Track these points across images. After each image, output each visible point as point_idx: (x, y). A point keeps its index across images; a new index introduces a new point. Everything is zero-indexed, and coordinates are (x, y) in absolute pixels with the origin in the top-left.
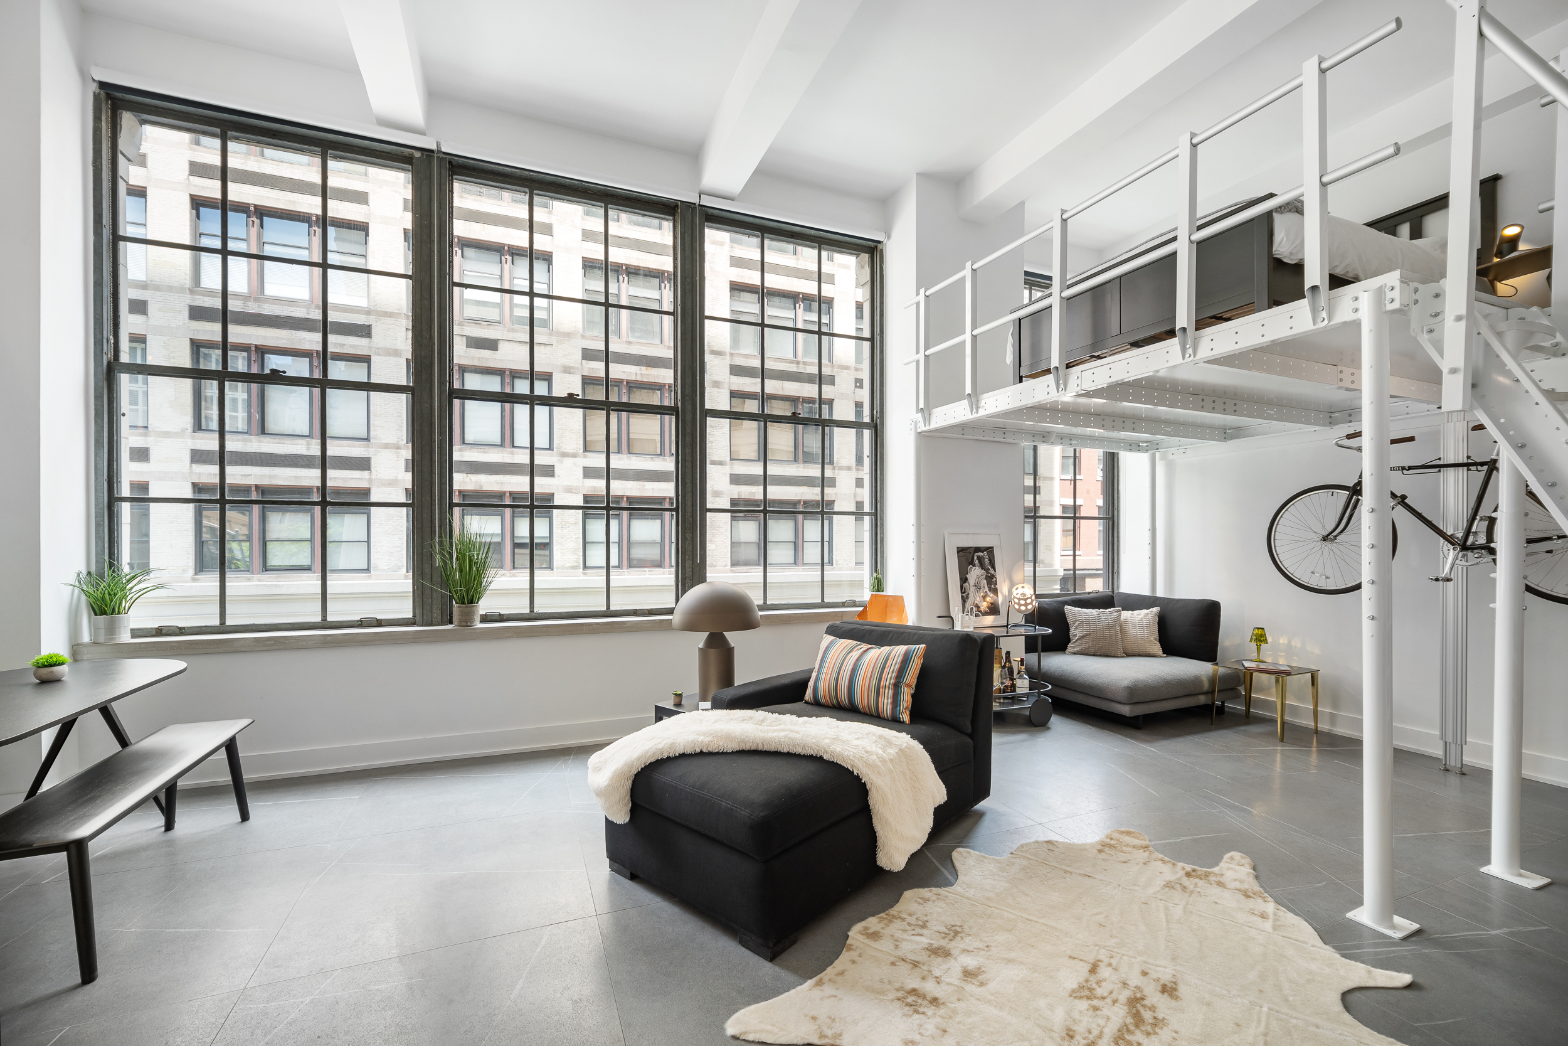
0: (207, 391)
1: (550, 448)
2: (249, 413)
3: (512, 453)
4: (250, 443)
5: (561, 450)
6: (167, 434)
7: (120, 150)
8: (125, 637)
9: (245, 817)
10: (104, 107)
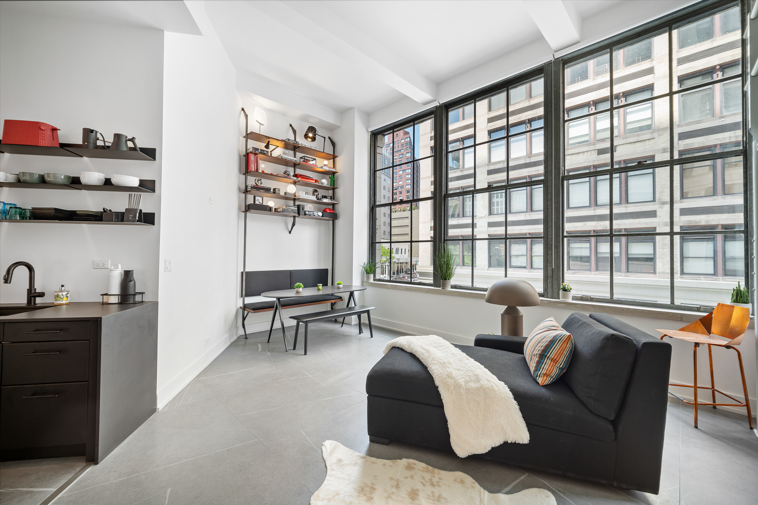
0: (493, 200)
1: (654, 200)
3: (626, 207)
5: (661, 201)
6: (481, 218)
7: (378, 146)
8: (372, 280)
9: (372, 337)
10: (372, 137)
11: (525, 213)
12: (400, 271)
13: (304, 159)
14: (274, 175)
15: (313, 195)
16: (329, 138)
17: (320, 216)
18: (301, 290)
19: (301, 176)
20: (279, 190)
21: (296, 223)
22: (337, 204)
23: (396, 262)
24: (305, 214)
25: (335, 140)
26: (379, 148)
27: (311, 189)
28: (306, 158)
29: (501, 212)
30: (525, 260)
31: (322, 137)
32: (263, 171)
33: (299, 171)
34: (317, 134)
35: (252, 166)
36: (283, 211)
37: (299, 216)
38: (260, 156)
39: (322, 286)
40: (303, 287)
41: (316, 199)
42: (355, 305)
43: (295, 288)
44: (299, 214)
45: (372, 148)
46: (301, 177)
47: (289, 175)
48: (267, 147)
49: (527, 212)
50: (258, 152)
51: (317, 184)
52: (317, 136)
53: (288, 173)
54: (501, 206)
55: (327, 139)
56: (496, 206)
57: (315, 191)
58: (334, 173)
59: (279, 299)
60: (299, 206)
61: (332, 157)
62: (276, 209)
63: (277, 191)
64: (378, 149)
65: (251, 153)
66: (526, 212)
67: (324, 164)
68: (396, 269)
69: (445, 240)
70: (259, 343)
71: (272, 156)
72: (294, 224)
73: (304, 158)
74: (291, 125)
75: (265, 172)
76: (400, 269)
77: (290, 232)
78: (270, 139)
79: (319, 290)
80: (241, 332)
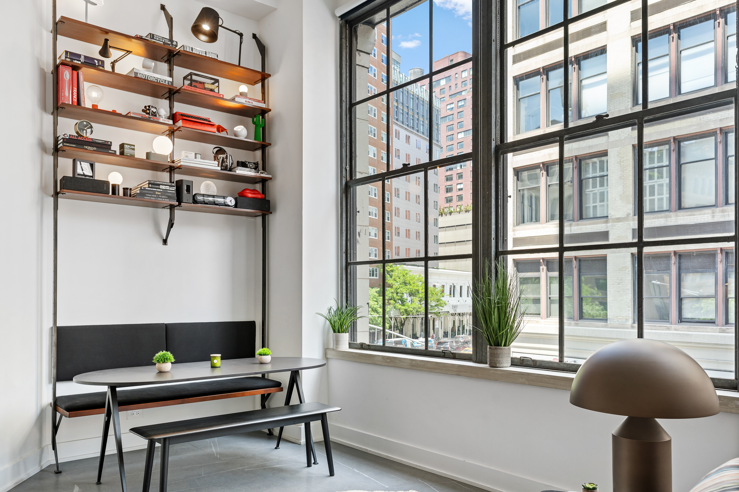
2: (670, 193)
4: (669, 219)
6: (619, 220)
7: (358, 50)
8: (345, 347)
9: (332, 473)
10: (344, 29)
11: (713, 208)
12: (459, 330)
13: (191, 80)
14: (120, 115)
15: (215, 158)
16: (254, 36)
17: (229, 206)
18: (168, 366)
19: (186, 118)
20: (133, 147)
21: (176, 222)
22: (271, 179)
23: (451, 312)
24: (195, 201)
25: (266, 40)
26: (361, 53)
27: (210, 148)
28: (194, 77)
29: (658, 208)
30: (713, 307)
31: (235, 32)
32: (95, 107)
33: (179, 108)
34: (221, 26)
35: (67, 94)
36: (143, 193)
37: (179, 205)
38: (84, 72)
39: (221, 359)
40: (173, 360)
41: (219, 168)
42: (301, 402)
43: (155, 364)
44: (179, 200)
45: (344, 54)
46: (183, 119)
47: (156, 116)
48: (104, 52)
49: (717, 207)
50: (78, 62)
51: (223, 134)
52: (221, 32)
53: (154, 110)
54: (659, 194)
55: (248, 39)
56: (650, 196)
57: (221, 151)
58: (264, 112)
59: (113, 387)
60: (179, 185)
61: (259, 77)
62: (127, 189)
63: (127, 151)
64: (360, 55)
65: (63, 64)
66: (714, 206)
67: (240, 91)
68: (450, 326)
69: (498, 254)
70: (78, 484)
71: (116, 72)
72: (171, 225)
73: (191, 77)
74: (163, 7)
75: (99, 108)
76: (459, 327)
77: (165, 242)
78: (110, 34)
79: (213, 367)
80: (49, 459)
